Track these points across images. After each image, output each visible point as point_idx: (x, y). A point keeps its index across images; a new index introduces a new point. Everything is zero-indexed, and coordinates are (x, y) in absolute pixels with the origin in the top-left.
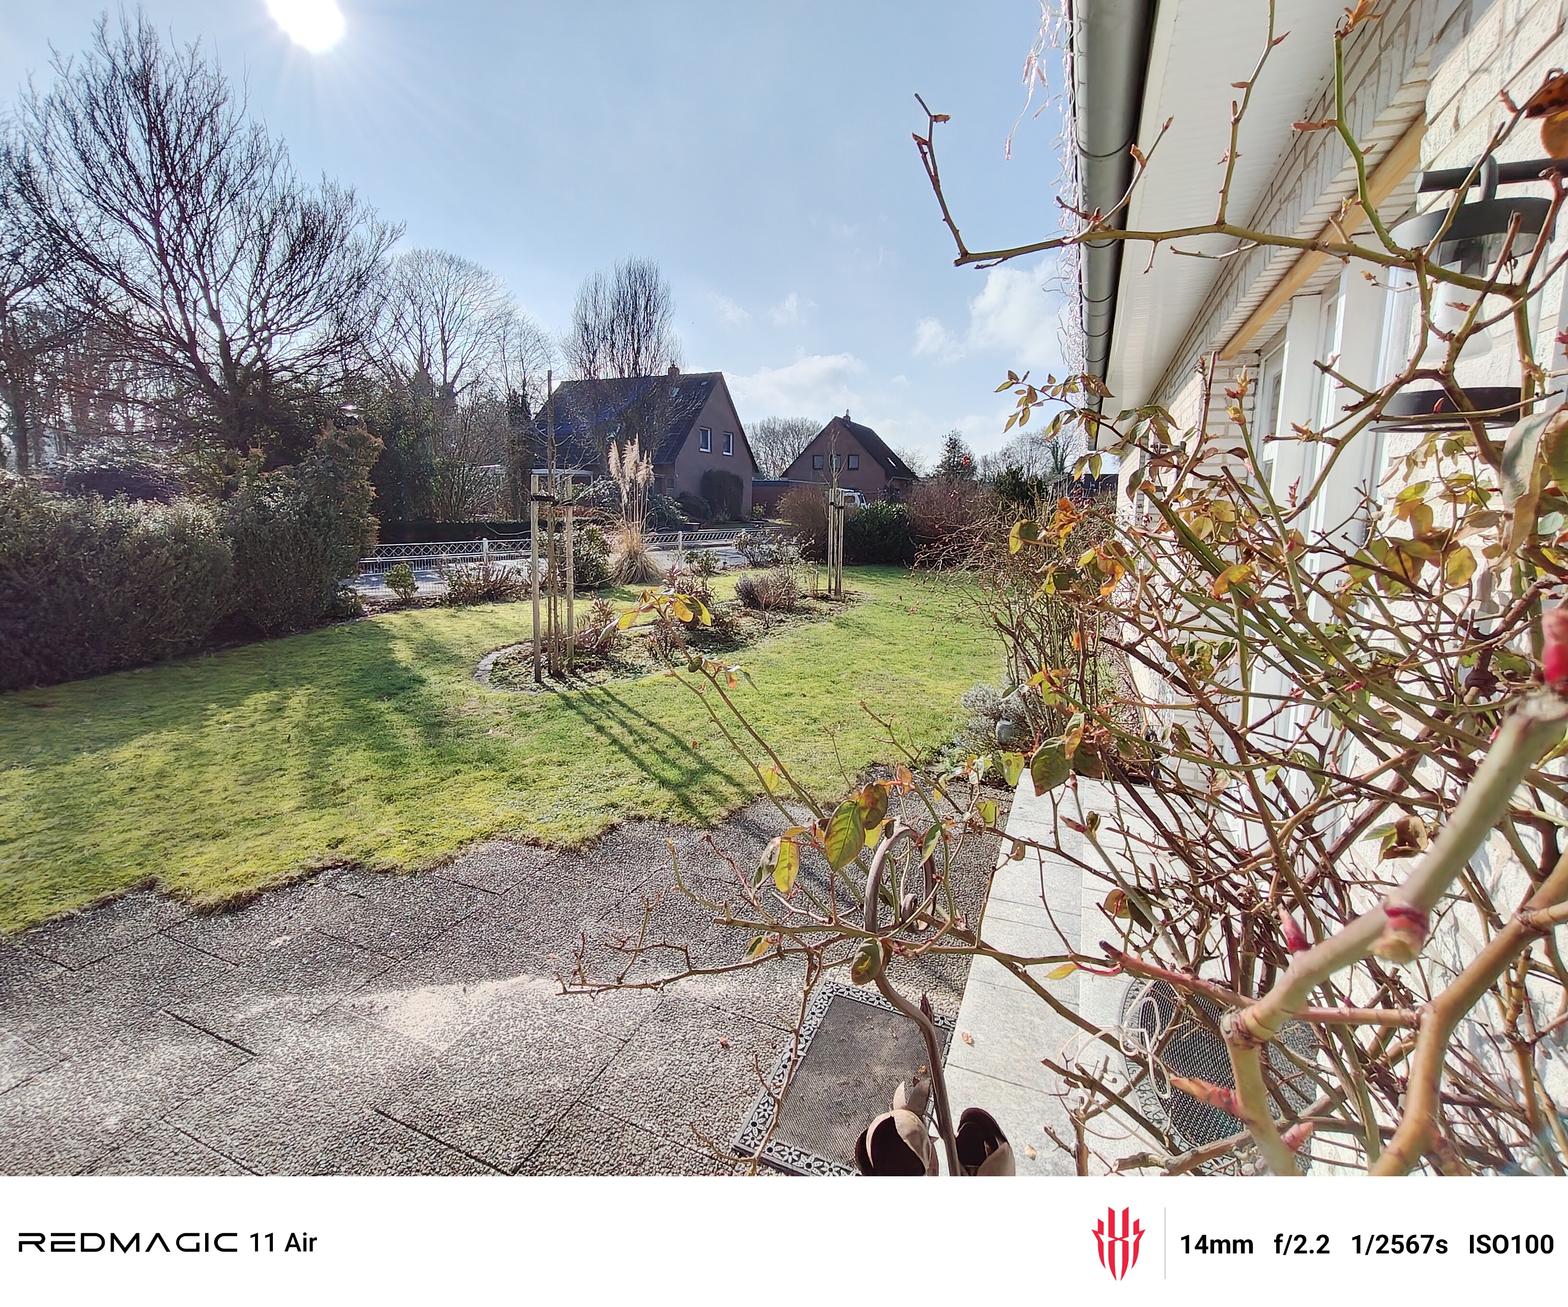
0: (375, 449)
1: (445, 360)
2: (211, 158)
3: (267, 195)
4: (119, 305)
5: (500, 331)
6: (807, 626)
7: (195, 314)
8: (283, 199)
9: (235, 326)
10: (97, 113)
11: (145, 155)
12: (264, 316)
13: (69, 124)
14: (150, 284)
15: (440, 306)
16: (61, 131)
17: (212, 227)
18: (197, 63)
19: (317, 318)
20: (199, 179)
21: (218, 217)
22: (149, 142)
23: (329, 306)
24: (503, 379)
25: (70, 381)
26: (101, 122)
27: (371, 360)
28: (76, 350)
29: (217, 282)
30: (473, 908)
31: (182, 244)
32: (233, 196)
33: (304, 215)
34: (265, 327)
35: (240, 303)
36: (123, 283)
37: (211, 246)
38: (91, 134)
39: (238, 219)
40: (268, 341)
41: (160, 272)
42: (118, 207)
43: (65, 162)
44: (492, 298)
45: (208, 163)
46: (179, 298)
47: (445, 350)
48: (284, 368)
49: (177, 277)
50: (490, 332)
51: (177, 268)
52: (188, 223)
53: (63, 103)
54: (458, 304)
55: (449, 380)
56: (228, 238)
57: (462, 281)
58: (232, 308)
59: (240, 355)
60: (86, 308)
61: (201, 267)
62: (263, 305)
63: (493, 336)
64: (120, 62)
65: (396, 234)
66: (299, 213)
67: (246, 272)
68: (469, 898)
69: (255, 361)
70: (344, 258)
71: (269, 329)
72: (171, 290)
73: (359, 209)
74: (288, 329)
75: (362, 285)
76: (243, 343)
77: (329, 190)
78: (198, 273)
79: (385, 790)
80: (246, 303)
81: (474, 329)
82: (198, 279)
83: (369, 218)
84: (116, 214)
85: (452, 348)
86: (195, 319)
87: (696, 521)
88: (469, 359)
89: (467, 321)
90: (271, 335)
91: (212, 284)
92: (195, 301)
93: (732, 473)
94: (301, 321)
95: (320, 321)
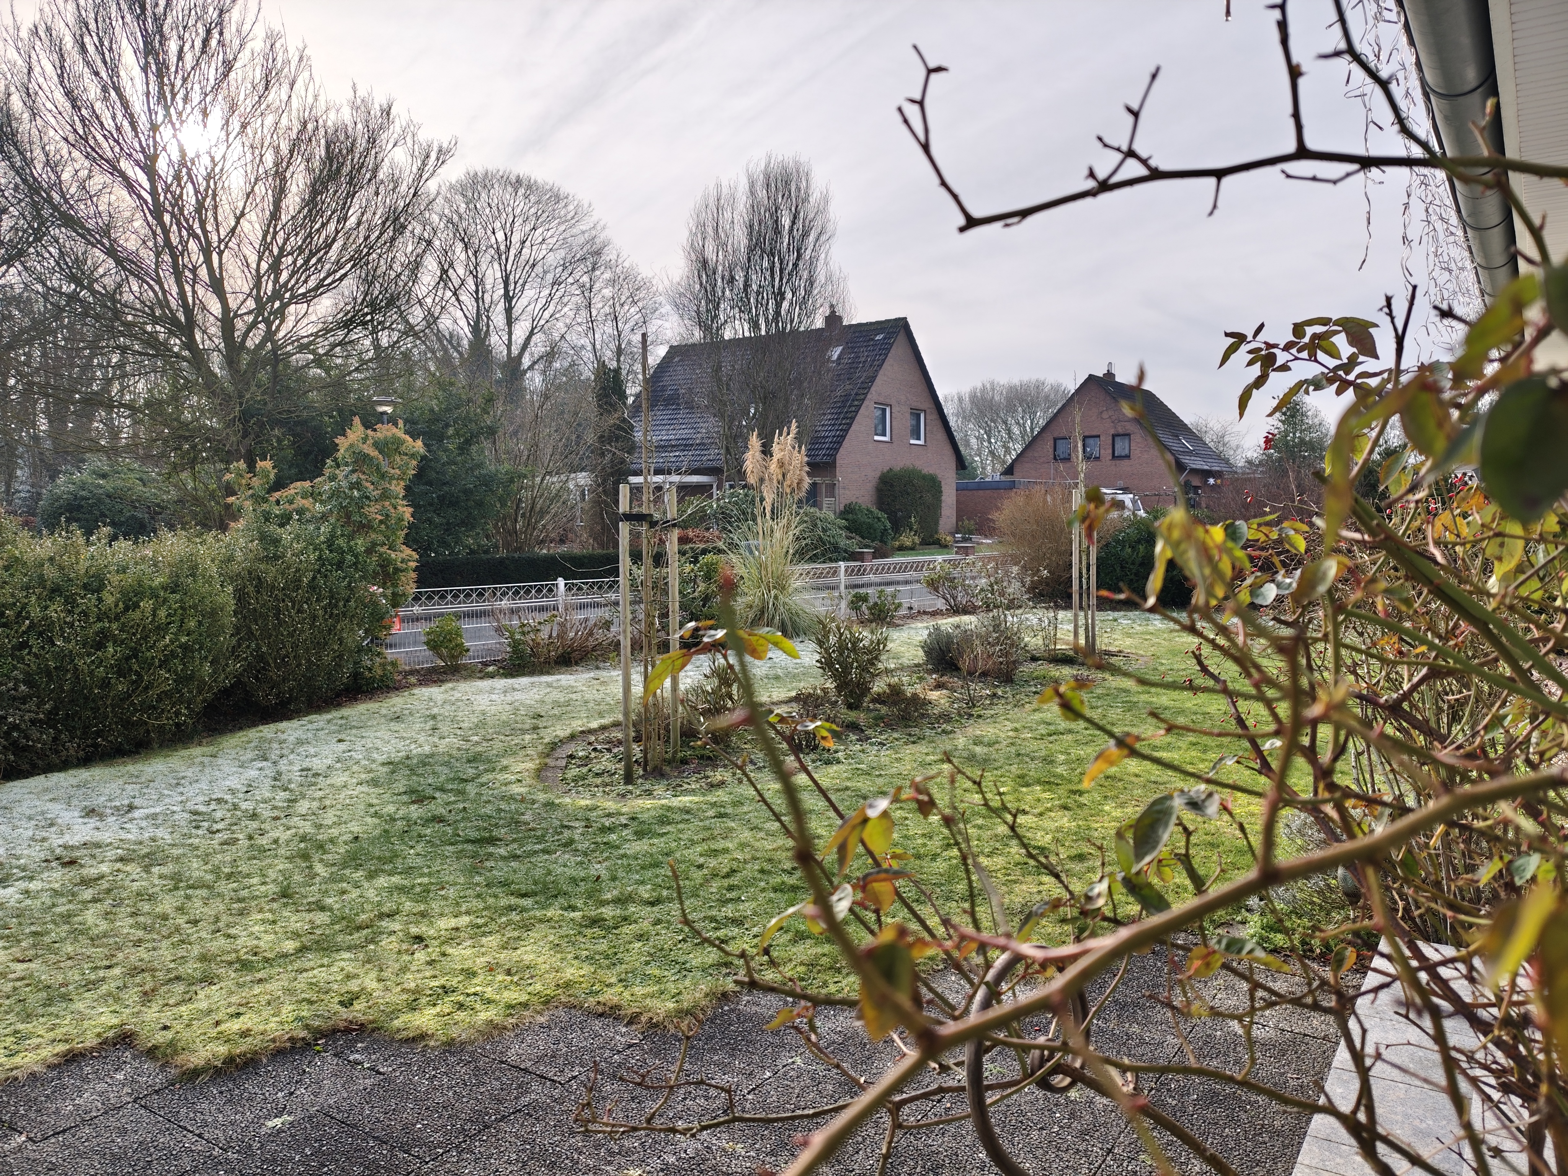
0: (413, 456)
1: (510, 322)
3: (284, 121)
4: (107, 280)
5: (585, 279)
7: (193, 287)
8: (305, 124)
9: (241, 297)
10: (87, 39)
11: (140, 87)
12: (276, 281)
13: (55, 57)
14: (143, 253)
15: (503, 248)
16: (46, 65)
17: (217, 170)
19: (341, 279)
22: (145, 69)
23: (357, 261)
24: (589, 347)
25: (48, 384)
26: (91, 49)
27: (410, 331)
28: (55, 343)
29: (220, 241)
30: (525, 1100)
31: (181, 196)
33: (329, 143)
34: (277, 295)
35: (247, 265)
36: (111, 252)
37: (215, 195)
38: (80, 67)
39: (248, 156)
40: (281, 314)
41: (154, 233)
42: (109, 154)
43: (49, 106)
44: (574, 231)
46: (175, 264)
47: (509, 311)
49: (175, 240)
50: (570, 280)
51: (175, 227)
53: (48, 29)
54: (528, 243)
55: (515, 351)
56: (236, 181)
57: (533, 211)
58: (238, 273)
59: (245, 336)
60: (68, 288)
61: (203, 223)
62: (275, 268)
63: (575, 287)
65: (443, 156)
66: (323, 142)
67: (257, 226)
69: (263, 342)
70: (377, 193)
71: (281, 298)
72: (167, 258)
73: (397, 127)
74: (304, 295)
75: (400, 228)
76: (250, 319)
77: (362, 106)
78: (199, 232)
80: (254, 266)
81: (550, 278)
82: (199, 238)
83: (409, 139)
84: (106, 166)
85: (519, 306)
86: (194, 292)
87: (867, 547)
88: (542, 322)
89: (538, 269)
90: (284, 306)
91: (215, 245)
92: (194, 270)
93: (925, 471)
94: (320, 284)
95: (346, 282)
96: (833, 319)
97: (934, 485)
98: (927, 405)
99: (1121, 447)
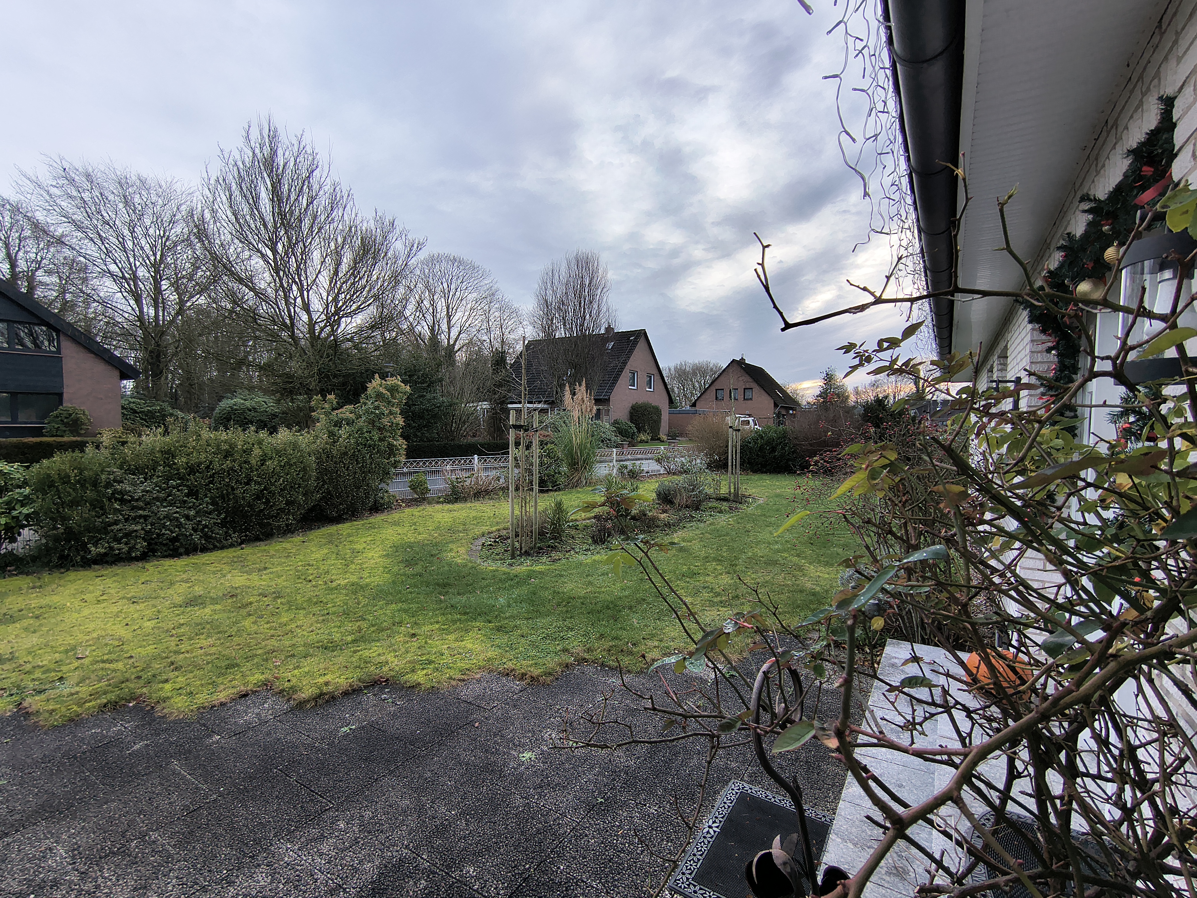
0: (405, 393)
1: (449, 328)
2: (308, 206)
3: (340, 227)
4: (250, 303)
5: (487, 307)
7: (294, 308)
8: (350, 228)
9: (319, 313)
10: (243, 184)
11: (269, 208)
12: (336, 306)
13: (227, 193)
14: (269, 290)
15: (446, 291)
16: (223, 198)
17: (307, 250)
18: (302, 147)
19: (369, 305)
20: (301, 221)
21: (311, 243)
22: (272, 200)
23: (376, 297)
24: (488, 341)
27: (401, 332)
29: (308, 285)
31: (289, 263)
32: (320, 229)
33: (362, 238)
34: (336, 313)
35: (322, 298)
36: (252, 289)
37: (305, 262)
38: (239, 198)
39: (323, 243)
40: (338, 322)
41: (275, 281)
42: (253, 241)
43: (224, 217)
44: (482, 284)
45: (306, 209)
46: (285, 297)
47: (449, 322)
48: (349, 340)
49: (285, 284)
50: (479, 308)
51: (285, 278)
52: (293, 249)
53: (224, 180)
54: (459, 290)
55: (452, 342)
56: (316, 255)
57: (462, 273)
58: (316, 301)
59: (320, 333)
61: (299, 276)
62: (336, 300)
63: (481, 311)
64: (257, 151)
65: (420, 246)
66: (360, 237)
67: (327, 278)
68: (468, 711)
69: (329, 336)
70: (387, 264)
71: (338, 314)
72: (281, 293)
73: (397, 231)
74: (350, 313)
75: (397, 283)
76: (323, 324)
77: (379, 220)
78: (297, 280)
80: (325, 298)
81: (469, 306)
82: (298, 284)
83: (403, 236)
84: (251, 246)
85: (454, 320)
86: (295, 310)
87: (625, 440)
88: (465, 328)
89: (464, 302)
90: (340, 318)
91: (305, 287)
92: (295, 299)
93: (654, 404)
94: (358, 308)
95: (371, 307)
96: (609, 329)
97: (657, 411)
98: (655, 371)
99: (748, 394)
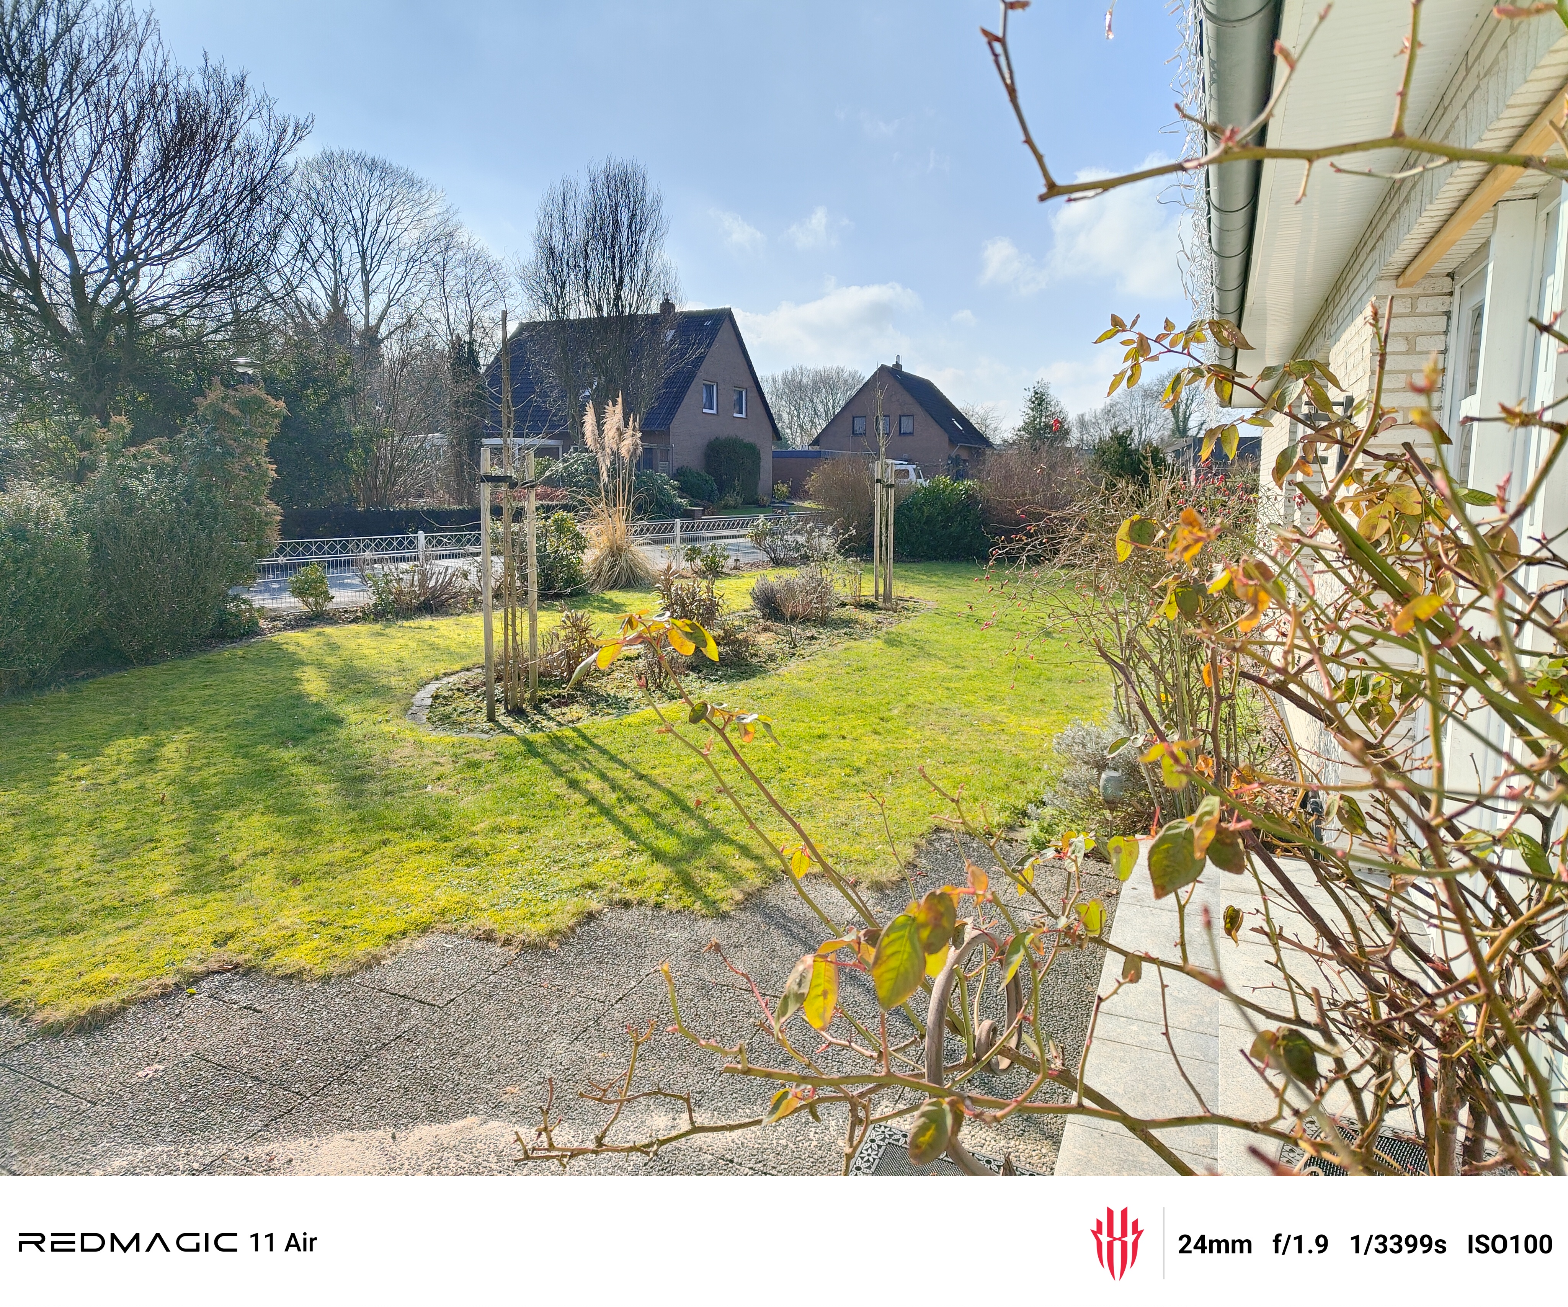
0: (275, 415)
1: (367, 295)
2: (59, 36)
3: (131, 83)
5: (439, 258)
6: (847, 644)
7: (38, 241)
8: (153, 88)
9: (91, 255)
12: (129, 241)
15: (359, 225)
17: (61, 126)
19: (198, 244)
20: (44, 65)
21: (68, 113)
23: (214, 227)
24: (443, 321)
27: (269, 297)
29: (66, 198)
30: (405, 1026)
31: (21, 148)
32: (87, 86)
33: (179, 109)
34: (130, 255)
35: (97, 224)
37: (59, 150)
39: (93, 116)
40: (135, 274)
44: (429, 213)
45: (55, 43)
46: (17, 218)
47: (366, 283)
48: (157, 310)
49: (15, 191)
50: (425, 258)
51: (15, 180)
52: (30, 123)
54: (383, 223)
55: (373, 322)
56: (81, 139)
57: (388, 192)
58: (86, 231)
59: (98, 292)
61: (46, 179)
62: (128, 228)
63: (429, 265)
65: (300, 131)
66: (173, 106)
67: (105, 185)
68: (400, 1012)
69: (116, 301)
70: (233, 164)
71: (135, 258)
73: (251, 100)
74: (160, 258)
75: (257, 200)
76: (101, 277)
77: (213, 75)
78: (42, 186)
79: (289, 867)
80: (104, 225)
81: (405, 255)
82: (42, 194)
83: (265, 112)
85: (376, 280)
86: (39, 247)
87: (696, 505)
88: (398, 296)
89: (394, 246)
90: (138, 267)
91: (60, 201)
92: (39, 224)
93: (746, 441)
94: (176, 248)
95: (202, 247)
96: (667, 306)
97: (753, 452)
98: (748, 385)
99: (907, 425)
